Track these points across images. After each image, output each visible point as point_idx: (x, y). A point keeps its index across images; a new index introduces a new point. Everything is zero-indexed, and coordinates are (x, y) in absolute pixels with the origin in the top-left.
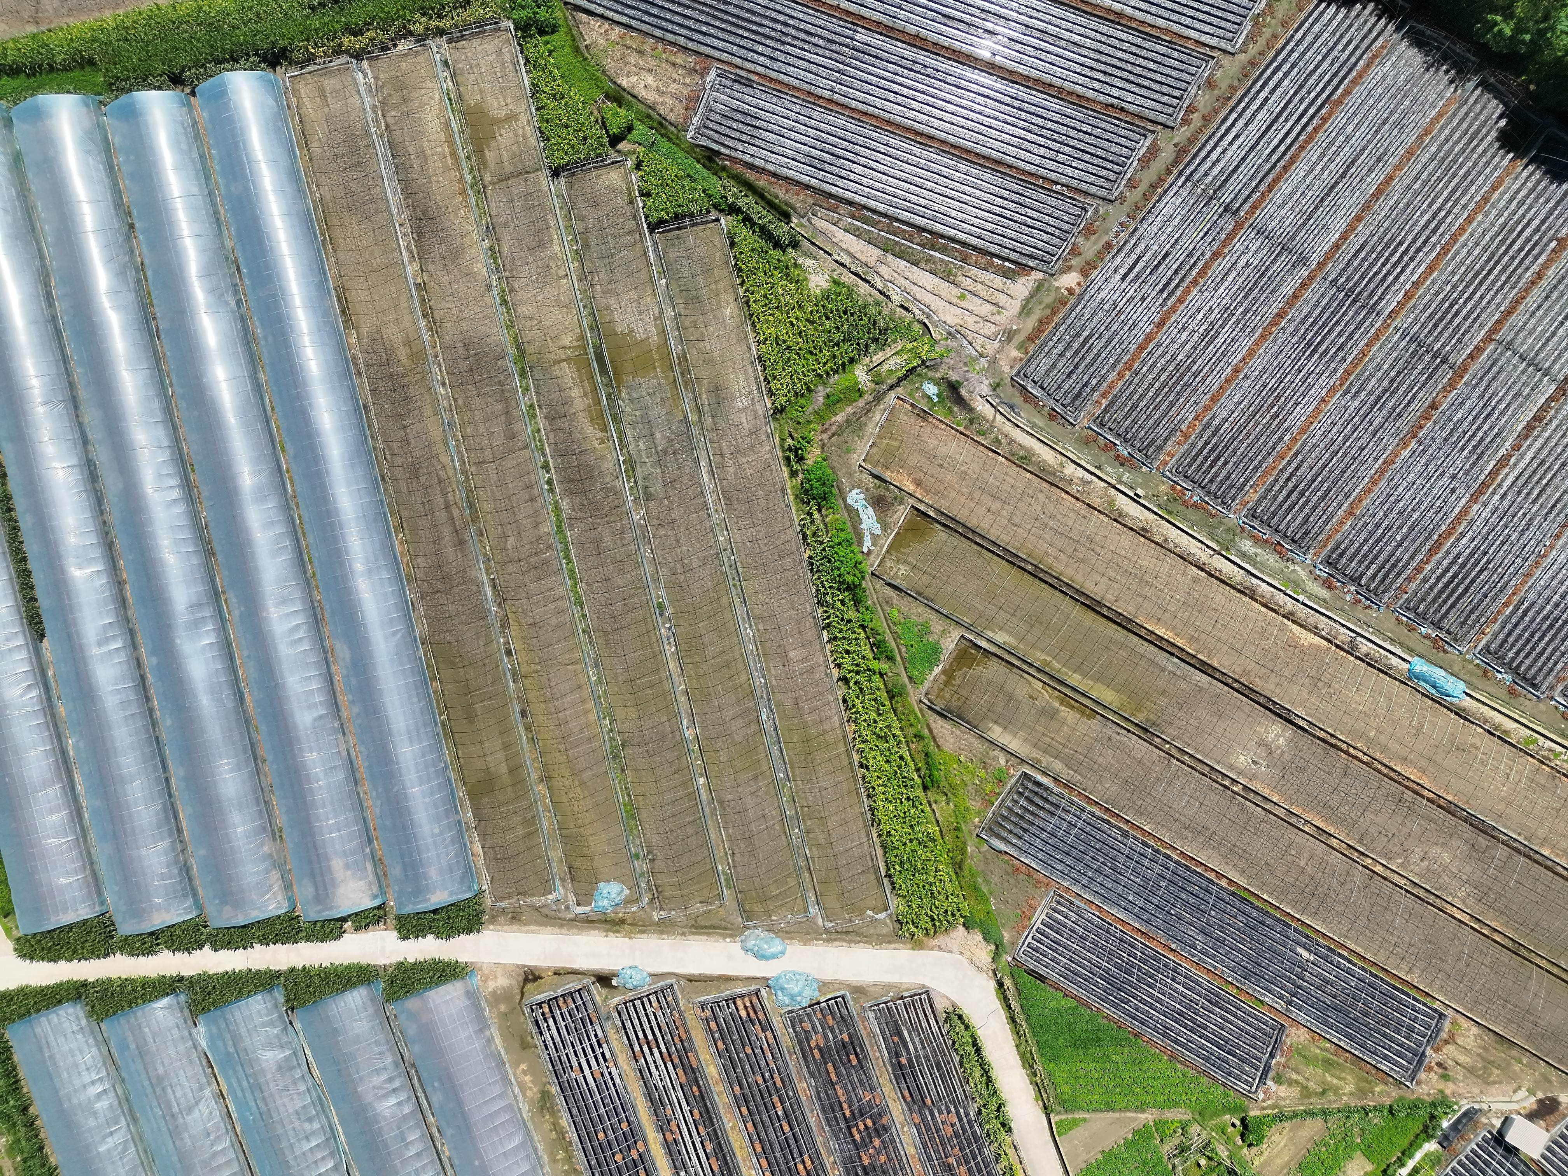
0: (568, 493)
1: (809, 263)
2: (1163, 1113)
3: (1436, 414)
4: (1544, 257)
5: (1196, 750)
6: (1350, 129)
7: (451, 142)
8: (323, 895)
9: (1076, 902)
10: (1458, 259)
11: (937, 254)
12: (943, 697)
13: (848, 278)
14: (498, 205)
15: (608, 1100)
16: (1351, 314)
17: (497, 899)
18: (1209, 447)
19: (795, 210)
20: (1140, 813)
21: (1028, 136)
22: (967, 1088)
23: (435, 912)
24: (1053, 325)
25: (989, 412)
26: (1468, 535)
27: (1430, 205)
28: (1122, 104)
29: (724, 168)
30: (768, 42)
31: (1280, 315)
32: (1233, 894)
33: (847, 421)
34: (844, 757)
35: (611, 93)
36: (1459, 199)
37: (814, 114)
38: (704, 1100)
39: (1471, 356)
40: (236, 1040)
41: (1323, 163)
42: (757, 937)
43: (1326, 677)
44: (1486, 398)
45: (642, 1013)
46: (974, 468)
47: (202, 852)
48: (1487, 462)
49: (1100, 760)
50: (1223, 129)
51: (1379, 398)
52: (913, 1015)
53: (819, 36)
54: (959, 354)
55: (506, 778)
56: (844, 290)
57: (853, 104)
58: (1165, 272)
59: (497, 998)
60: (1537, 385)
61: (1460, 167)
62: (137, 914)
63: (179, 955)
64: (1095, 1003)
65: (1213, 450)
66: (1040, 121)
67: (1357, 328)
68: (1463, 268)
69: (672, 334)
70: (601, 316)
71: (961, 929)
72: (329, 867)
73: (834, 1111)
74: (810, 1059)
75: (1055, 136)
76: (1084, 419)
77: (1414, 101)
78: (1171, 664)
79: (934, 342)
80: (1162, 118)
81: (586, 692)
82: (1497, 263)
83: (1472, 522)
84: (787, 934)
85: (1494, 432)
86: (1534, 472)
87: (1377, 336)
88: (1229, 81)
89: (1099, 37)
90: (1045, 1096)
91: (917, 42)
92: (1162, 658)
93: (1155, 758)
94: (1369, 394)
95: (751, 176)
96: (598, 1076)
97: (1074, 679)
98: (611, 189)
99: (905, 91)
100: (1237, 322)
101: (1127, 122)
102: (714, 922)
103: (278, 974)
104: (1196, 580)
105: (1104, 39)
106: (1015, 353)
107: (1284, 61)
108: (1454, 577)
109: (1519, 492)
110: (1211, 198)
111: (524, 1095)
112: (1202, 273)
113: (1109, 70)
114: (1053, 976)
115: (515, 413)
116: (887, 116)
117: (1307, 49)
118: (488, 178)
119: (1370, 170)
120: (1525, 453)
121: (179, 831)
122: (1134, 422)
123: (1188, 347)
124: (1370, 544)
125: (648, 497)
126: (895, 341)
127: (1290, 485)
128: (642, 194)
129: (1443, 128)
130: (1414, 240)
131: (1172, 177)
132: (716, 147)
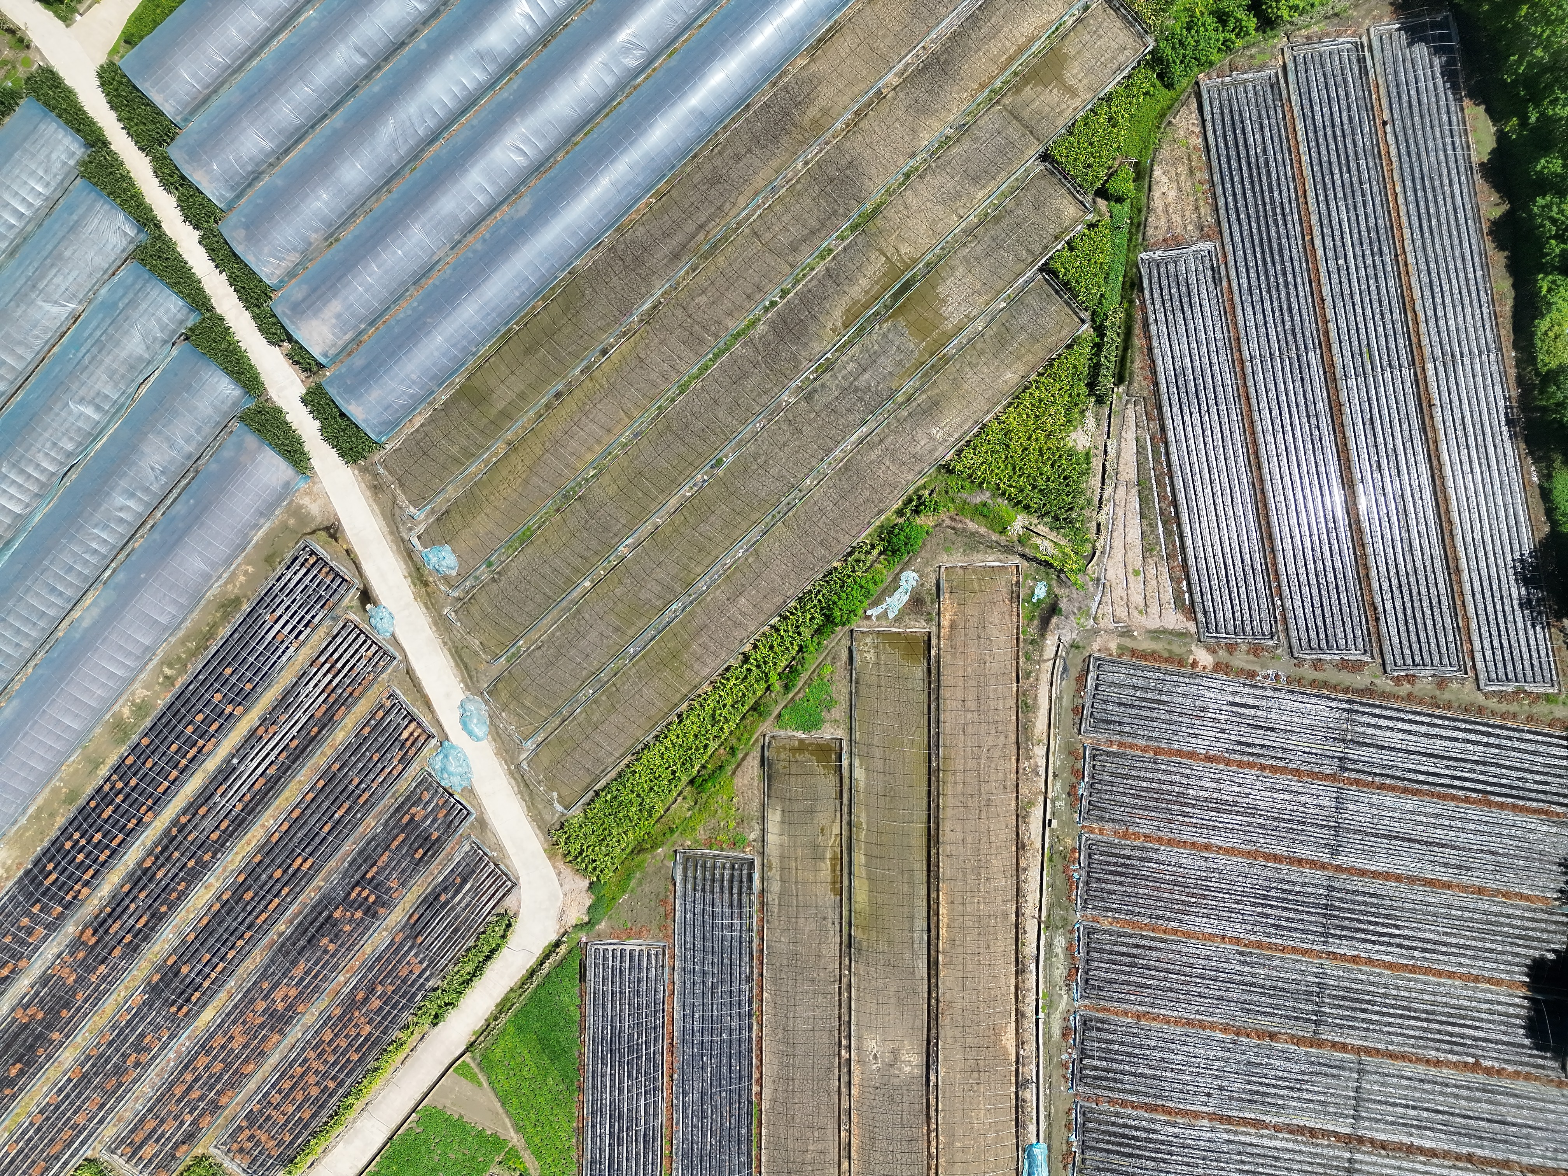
0: (773, 325)
1: (1091, 422)
2: (525, 1149)
3: (1266, 1042)
4: (1454, 1058)
5: (858, 1000)
6: (1472, 826)
7: (1021, 50)
8: (300, 309)
9: (666, 969)
10: (1411, 985)
11: (1161, 529)
12: (779, 753)
13: (1096, 464)
14: (989, 122)
15: (262, 659)
16: (1312, 919)
17: (384, 463)
18: (1128, 862)
19: (1130, 384)
20: (774, 981)
21: (1309, 551)
22: (450, 967)
23: (343, 415)
24: (1157, 665)
25: (1049, 652)
26: (1177, 1130)
27: (1445, 934)
28: (1382, 617)
29: (1131, 302)
30: (1262, 278)
31: (1276, 858)
32: (750, 1102)
33: (973, 534)
34: (678, 696)
35: (1142, 166)
36: (1464, 956)
37: (1222, 354)
38: (311, 742)
39: (1334, 1044)
40: (132, 304)
41: (1429, 820)
42: (478, 709)
43: (984, 1076)
44: (1306, 1078)
45: (356, 646)
46: (994, 667)
47: (279, 182)
48: (1251, 1110)
49: (802, 921)
50: (1410, 716)
51: (1252, 985)
52: (487, 884)
53: (1292, 321)
54: (1086, 597)
55: (493, 412)
56: (1084, 466)
57: (1250, 383)
58: (1257, 737)
59: (297, 512)
60: (1341, 1115)
61: (1493, 941)
62: (193, 155)
63: (178, 212)
64: (588, 1036)
65: (1126, 866)
66: (1327, 554)
67: (1303, 931)
68: (1406, 994)
69: (962, 338)
70: (942, 268)
71: (586, 883)
72: (329, 301)
73: (365, 861)
74: (398, 816)
75: (1321, 576)
76: (1089, 739)
77: (1527, 869)
78: (920, 935)
79: (1083, 570)
80: (1389, 658)
81: (607, 439)
82: (1427, 1020)
83: (1191, 1127)
84: (496, 734)
85: (1280, 1102)
86: (1265, 1156)
87: (1305, 952)
88: (1453, 698)
89: (1428, 563)
90: (482, 1038)
91: (1335, 408)
92: (921, 924)
93: (831, 967)
94: (1251, 974)
95: (1137, 329)
96: (279, 638)
97: (859, 858)
98: (1058, 213)
99: (1287, 421)
100: (1250, 824)
101: (1368, 630)
102: (471, 665)
103: (210, 309)
104: (1005, 915)
105: (1429, 568)
106: (1113, 646)
107: (1498, 736)
108: (1134, 1138)
109: (1239, 1153)
110: (1343, 741)
111: (226, 583)
112: (1274, 769)
113: (1405, 588)
114: (590, 986)
115: (816, 240)
116: (1257, 417)
117: (1520, 750)
118: (1007, 101)
119: (1446, 865)
120: (1276, 1138)
121: (287, 151)
122: (1112, 784)
123: (1204, 794)
124: (1122, 1048)
125: (809, 398)
126: (1065, 536)
127: (1134, 951)
128: (1068, 243)
129: (1517, 907)
130: (1407, 938)
131: (1343, 697)
132: (1146, 284)
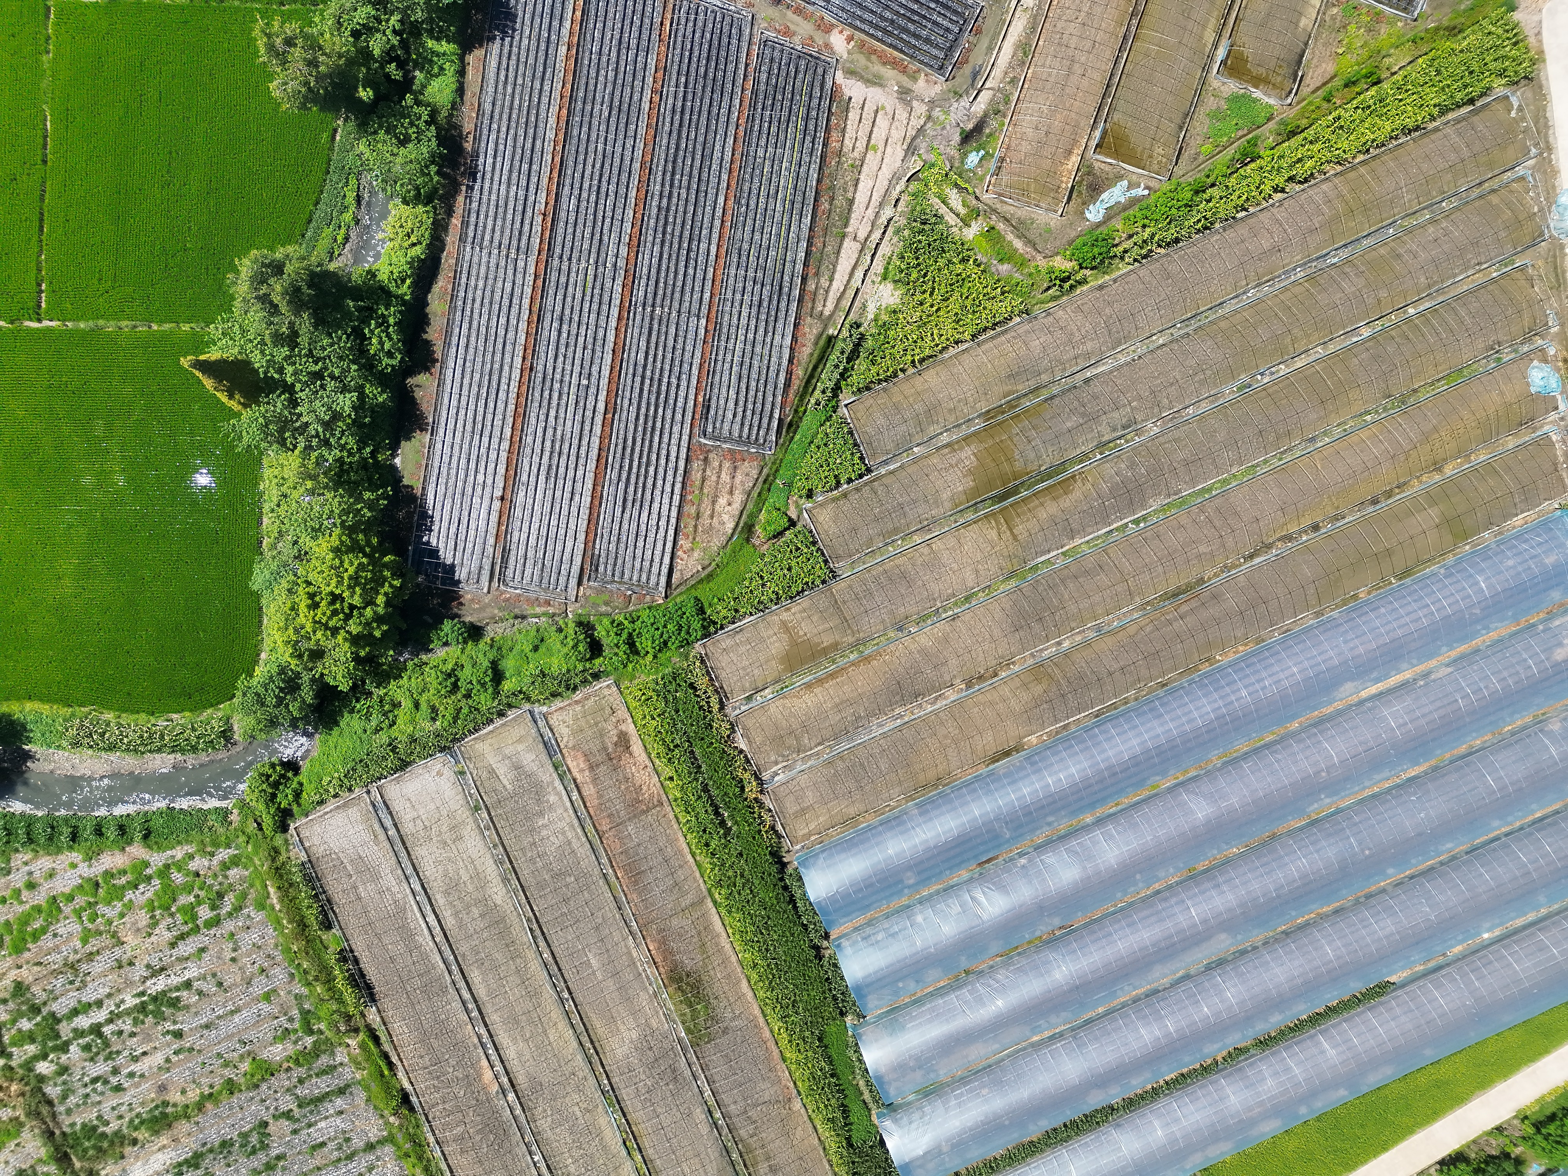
0: (1143, 502)
1: (871, 308)
7: (820, 681)
12: (1281, 83)
13: (878, 266)
19: (821, 335)
25: (985, 96)
29: (796, 411)
33: (1019, 237)
35: (743, 537)
46: (1043, 99)
55: (1443, 506)
57: (707, 295)
70: (961, 504)
71: (1517, 14)
79: (926, 165)
84: (1551, 194)
95: (796, 384)
98: (836, 518)
102: (1550, 268)
106: (921, 82)
125: (1132, 422)
132: (775, 424)
